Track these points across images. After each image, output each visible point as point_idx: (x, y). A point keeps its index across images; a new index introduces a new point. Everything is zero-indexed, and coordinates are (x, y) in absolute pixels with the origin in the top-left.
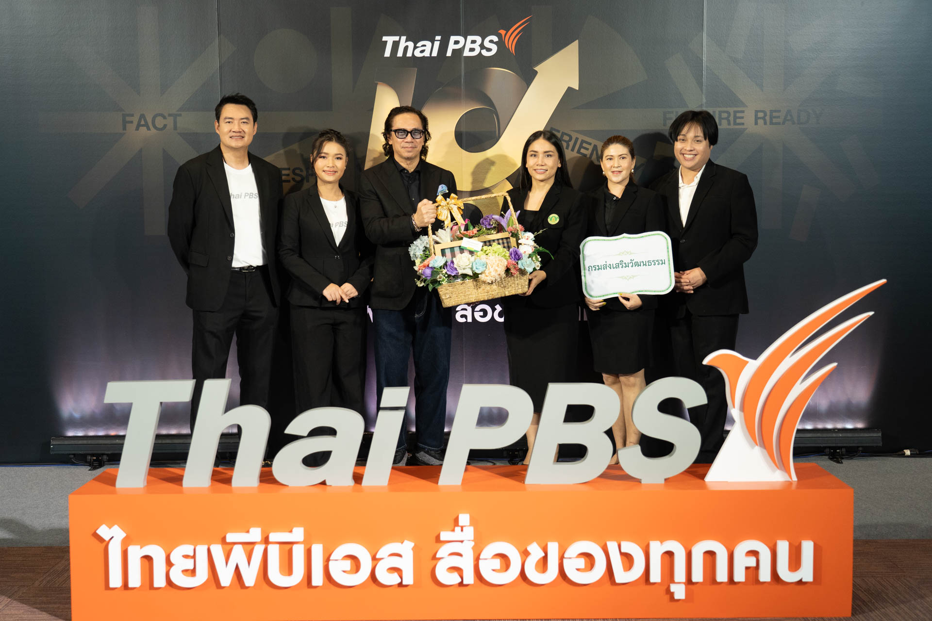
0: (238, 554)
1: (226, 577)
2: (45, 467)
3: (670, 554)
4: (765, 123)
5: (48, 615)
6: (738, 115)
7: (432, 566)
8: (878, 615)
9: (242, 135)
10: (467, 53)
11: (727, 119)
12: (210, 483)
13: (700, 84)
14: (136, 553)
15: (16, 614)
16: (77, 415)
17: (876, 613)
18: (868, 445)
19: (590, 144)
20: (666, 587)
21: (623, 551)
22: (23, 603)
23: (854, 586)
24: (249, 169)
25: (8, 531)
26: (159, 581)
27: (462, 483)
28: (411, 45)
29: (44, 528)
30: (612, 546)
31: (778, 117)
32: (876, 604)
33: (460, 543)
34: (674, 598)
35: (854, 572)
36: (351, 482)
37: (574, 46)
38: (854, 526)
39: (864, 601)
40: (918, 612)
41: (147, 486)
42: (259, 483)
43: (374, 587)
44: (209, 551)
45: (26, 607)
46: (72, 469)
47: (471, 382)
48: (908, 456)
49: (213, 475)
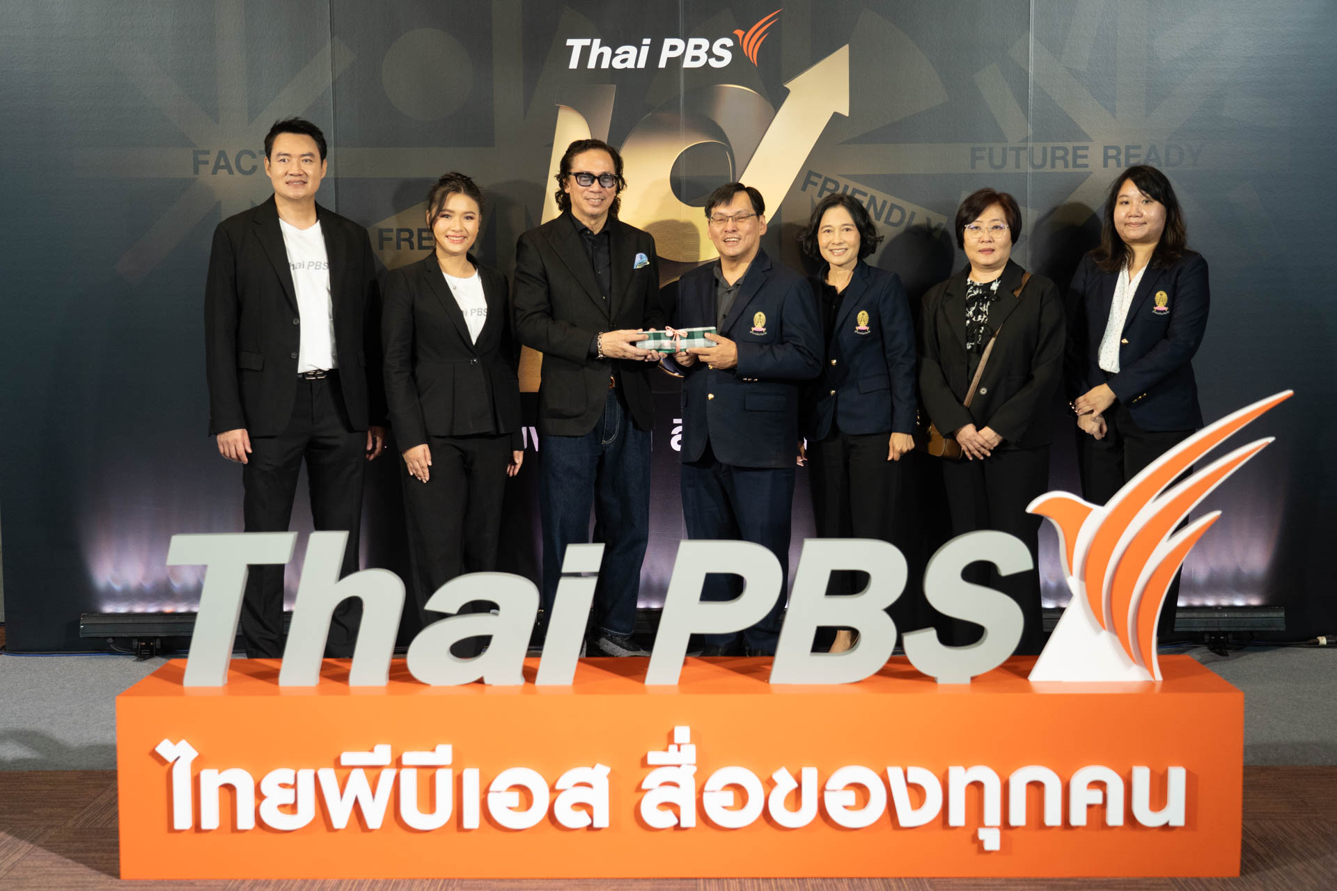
0: (358, 782)
1: (340, 816)
2: (82, 657)
3: (977, 786)
5: (87, 868)
6: (1080, 152)
7: (634, 803)
8: (1278, 874)
9: (304, 179)
10: (687, 64)
11: (1064, 158)
13: (1025, 108)
14: (212, 780)
15: (42, 867)
16: (117, 586)
17: (1276, 872)
18: (1265, 629)
19: (865, 194)
20: (972, 832)
21: (911, 780)
22: (51, 851)
23: (1245, 832)
24: (316, 228)
25: (30, 747)
26: (245, 821)
27: (680, 682)
28: (607, 51)
29: (81, 744)
30: (895, 774)
31: (1138, 156)
32: (1276, 859)
33: (676, 768)
34: (983, 848)
35: (1245, 812)
36: (519, 681)
37: (842, 55)
38: (1245, 745)
39: (1259, 854)
41: (228, 684)
42: (388, 681)
43: (552, 830)
44: (316, 777)
45: (54, 856)
46: (121, 660)
48: (1323, 646)
49: (322, 669)
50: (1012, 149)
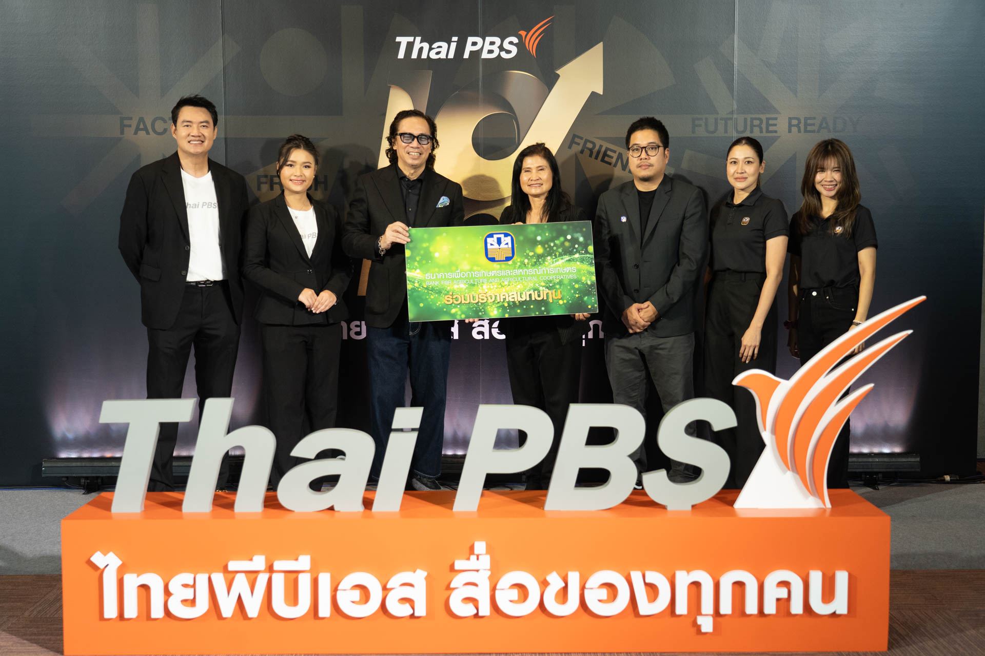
0: (241, 583)
1: (227, 608)
2: (36, 491)
3: (696, 585)
4: (799, 131)
5: (39, 647)
6: (771, 122)
7: (446, 596)
8: (916, 649)
9: (202, 139)
10: (485, 55)
11: (760, 126)
12: (211, 509)
13: (731, 89)
14: (132, 582)
15: (7, 646)
16: (70, 436)
17: (914, 647)
18: (905, 470)
19: (615, 152)
20: (692, 619)
21: (647, 581)
22: (12, 634)
23: (891, 618)
24: (208, 176)
26: (157, 612)
27: (479, 508)
28: (426, 46)
29: (35, 555)
30: (636, 576)
31: (814, 124)
32: (914, 638)
33: (476, 573)
34: (700, 631)
35: (891, 604)
36: (360, 508)
37: (598, 50)
38: (891, 555)
39: (901, 635)
40: (957, 646)
41: (145, 511)
42: (263, 508)
43: (384, 618)
44: (210, 579)
45: (15, 638)
46: (65, 493)
47: (488, 402)
48: (948, 483)
49: (214, 500)
50: (721, 119)
